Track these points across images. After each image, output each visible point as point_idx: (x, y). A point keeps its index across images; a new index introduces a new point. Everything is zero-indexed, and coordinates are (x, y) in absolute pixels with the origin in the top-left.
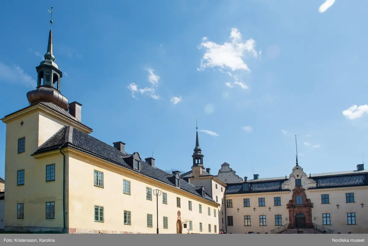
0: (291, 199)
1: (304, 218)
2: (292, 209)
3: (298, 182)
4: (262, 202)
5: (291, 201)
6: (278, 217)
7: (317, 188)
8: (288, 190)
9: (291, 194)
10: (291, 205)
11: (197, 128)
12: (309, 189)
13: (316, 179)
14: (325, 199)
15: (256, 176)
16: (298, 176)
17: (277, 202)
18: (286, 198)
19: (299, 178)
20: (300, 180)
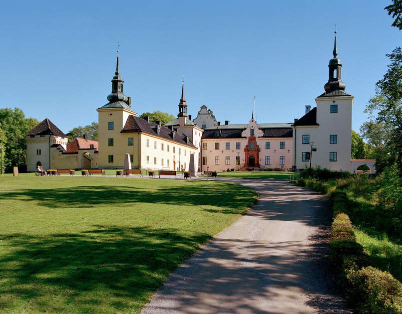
0: (247, 144)
1: (254, 159)
2: (247, 152)
3: (252, 131)
4: (228, 146)
5: (247, 146)
6: (238, 158)
7: (264, 137)
8: (245, 137)
9: (247, 140)
10: (247, 150)
12: (259, 137)
13: (263, 130)
14: (268, 146)
15: (227, 123)
16: (252, 127)
17: (238, 146)
18: (244, 143)
19: (253, 128)
20: (254, 130)
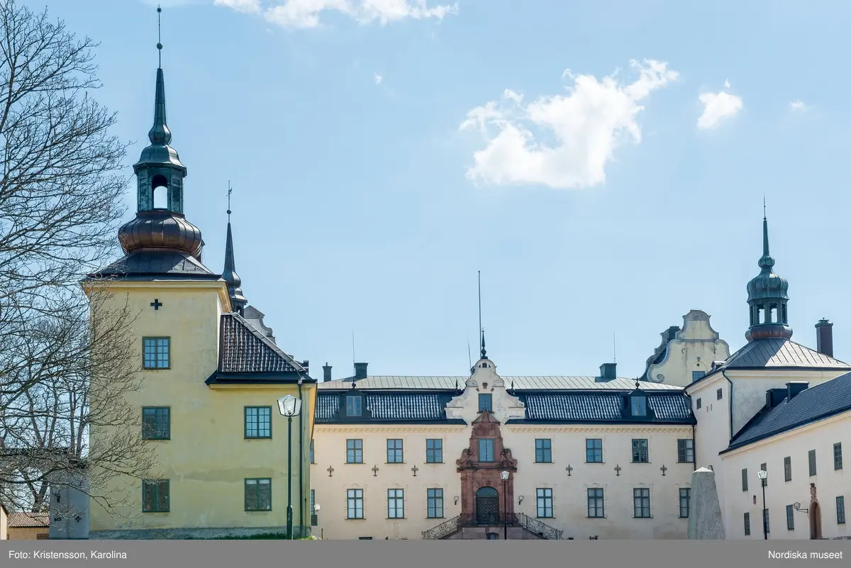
0: (467, 446)
1: (495, 499)
2: (469, 473)
3: (486, 404)
4: (395, 452)
5: (468, 452)
6: (435, 495)
7: (529, 420)
8: (461, 422)
9: (467, 432)
10: (467, 465)
11: (229, 212)
12: (510, 422)
13: (522, 395)
14: (544, 452)
16: (485, 385)
17: (434, 452)
18: (456, 441)
19: (488, 391)
20: (490, 395)
